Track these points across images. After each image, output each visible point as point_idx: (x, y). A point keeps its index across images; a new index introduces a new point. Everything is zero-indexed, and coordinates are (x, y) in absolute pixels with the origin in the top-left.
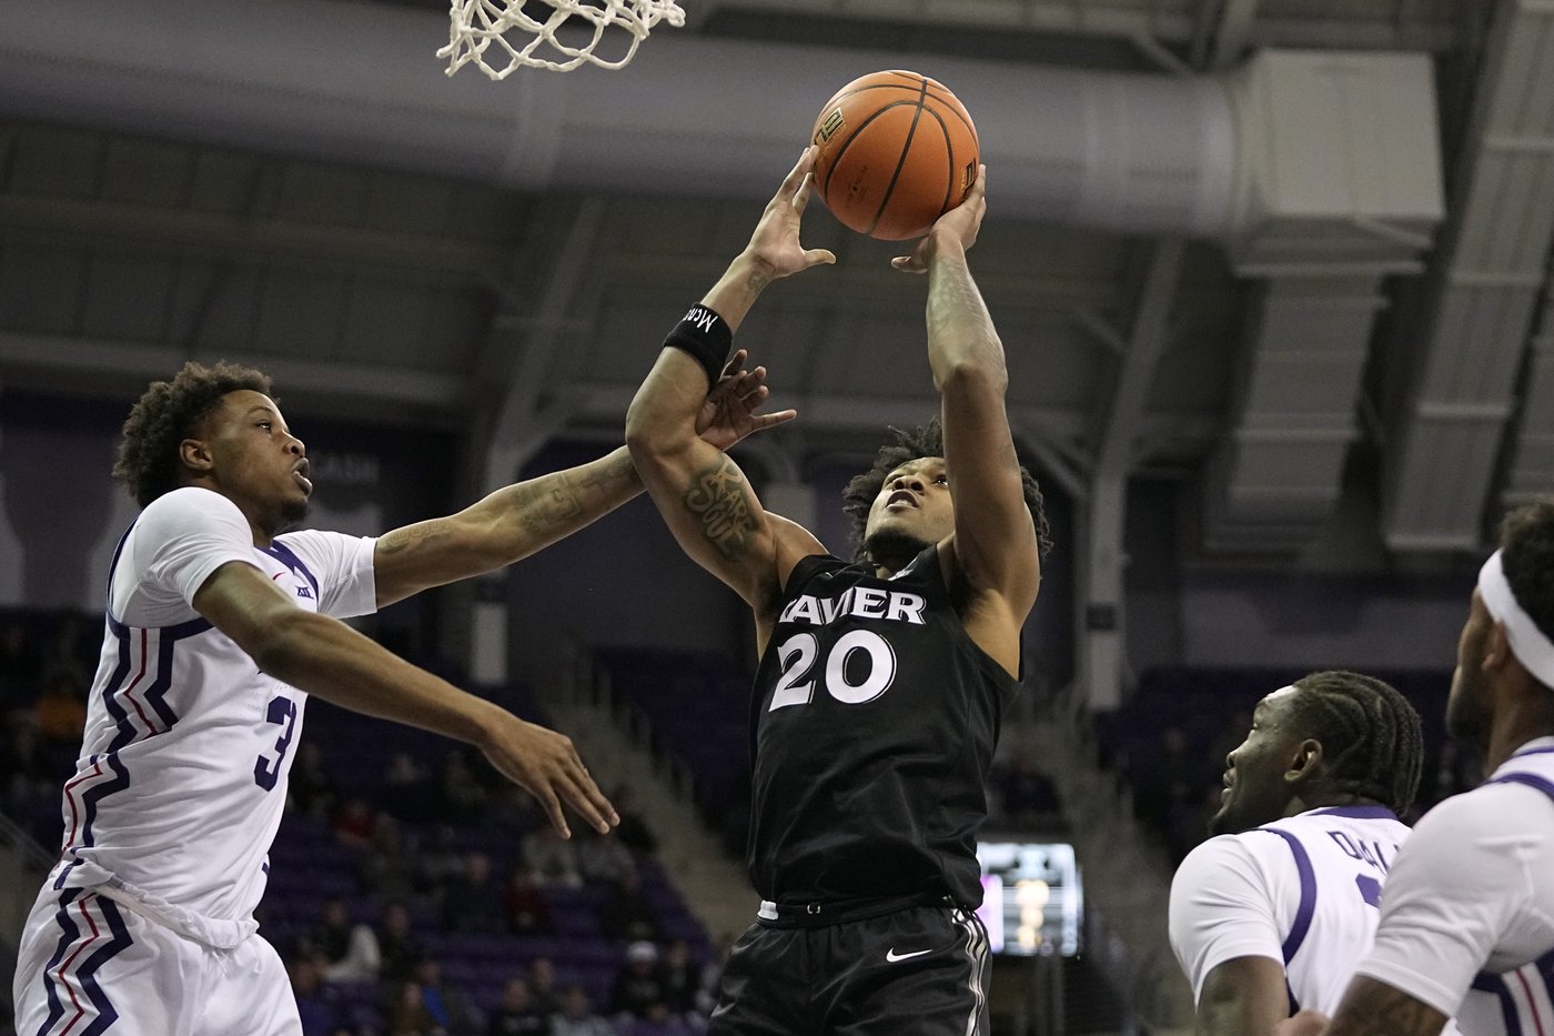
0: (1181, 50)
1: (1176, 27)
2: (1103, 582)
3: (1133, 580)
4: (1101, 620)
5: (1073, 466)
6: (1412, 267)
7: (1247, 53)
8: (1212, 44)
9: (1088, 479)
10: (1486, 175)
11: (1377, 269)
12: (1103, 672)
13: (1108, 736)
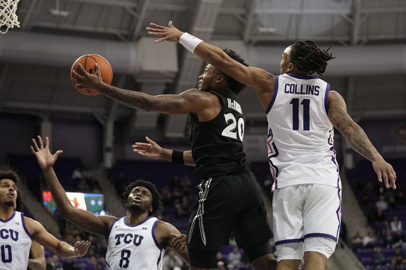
0: (126, 37)
1: (125, 32)
2: (109, 142)
3: (115, 142)
4: (108, 150)
5: (103, 119)
6: (171, 81)
7: (139, 38)
8: (132, 36)
9: (106, 121)
10: (186, 63)
11: (164, 81)
12: (109, 160)
13: (110, 173)
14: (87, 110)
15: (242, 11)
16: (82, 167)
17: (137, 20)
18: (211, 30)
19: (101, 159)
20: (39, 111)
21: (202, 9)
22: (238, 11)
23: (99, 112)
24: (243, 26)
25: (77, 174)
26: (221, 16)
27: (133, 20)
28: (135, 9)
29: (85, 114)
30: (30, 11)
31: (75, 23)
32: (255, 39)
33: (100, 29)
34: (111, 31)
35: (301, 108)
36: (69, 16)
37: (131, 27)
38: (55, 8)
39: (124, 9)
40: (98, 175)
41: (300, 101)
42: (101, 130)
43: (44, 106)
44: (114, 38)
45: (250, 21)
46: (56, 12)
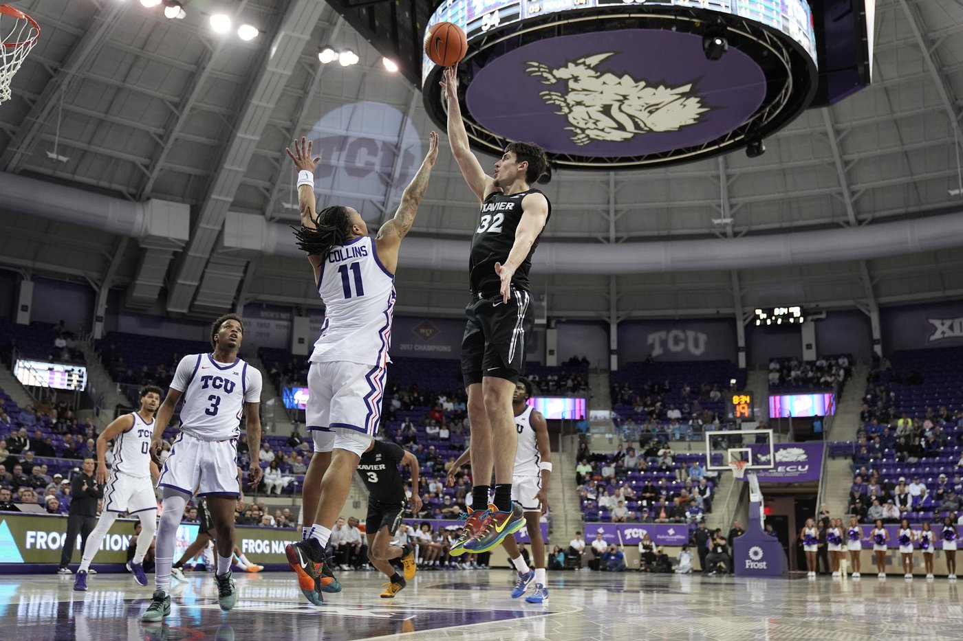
0: (133, 196)
1: (133, 191)
2: (101, 310)
3: (107, 311)
4: (99, 319)
5: (96, 285)
6: (180, 250)
7: (148, 199)
8: (141, 195)
9: (100, 288)
10: (199, 233)
11: (172, 249)
12: (98, 331)
13: (98, 345)
14: (80, 273)
15: (267, 184)
16: (67, 335)
17: (149, 178)
18: (231, 199)
19: (89, 328)
20: (20, 267)
21: (223, 176)
22: (263, 184)
23: (92, 276)
24: (266, 200)
25: (60, 343)
26: (242, 186)
27: (143, 178)
28: (147, 167)
29: (76, 277)
30: (21, 150)
31: (74, 173)
32: (278, 216)
33: (104, 184)
34: (115, 186)
35: (351, 273)
36: (68, 161)
37: (140, 186)
38: (52, 152)
39: (134, 165)
40: (84, 346)
41: (349, 267)
42: (92, 296)
43: (29, 264)
44: (120, 195)
45: (275, 195)
46: (53, 155)
